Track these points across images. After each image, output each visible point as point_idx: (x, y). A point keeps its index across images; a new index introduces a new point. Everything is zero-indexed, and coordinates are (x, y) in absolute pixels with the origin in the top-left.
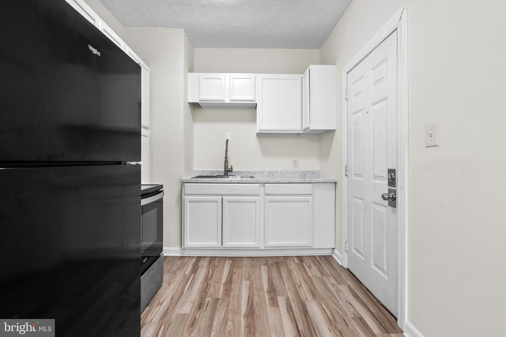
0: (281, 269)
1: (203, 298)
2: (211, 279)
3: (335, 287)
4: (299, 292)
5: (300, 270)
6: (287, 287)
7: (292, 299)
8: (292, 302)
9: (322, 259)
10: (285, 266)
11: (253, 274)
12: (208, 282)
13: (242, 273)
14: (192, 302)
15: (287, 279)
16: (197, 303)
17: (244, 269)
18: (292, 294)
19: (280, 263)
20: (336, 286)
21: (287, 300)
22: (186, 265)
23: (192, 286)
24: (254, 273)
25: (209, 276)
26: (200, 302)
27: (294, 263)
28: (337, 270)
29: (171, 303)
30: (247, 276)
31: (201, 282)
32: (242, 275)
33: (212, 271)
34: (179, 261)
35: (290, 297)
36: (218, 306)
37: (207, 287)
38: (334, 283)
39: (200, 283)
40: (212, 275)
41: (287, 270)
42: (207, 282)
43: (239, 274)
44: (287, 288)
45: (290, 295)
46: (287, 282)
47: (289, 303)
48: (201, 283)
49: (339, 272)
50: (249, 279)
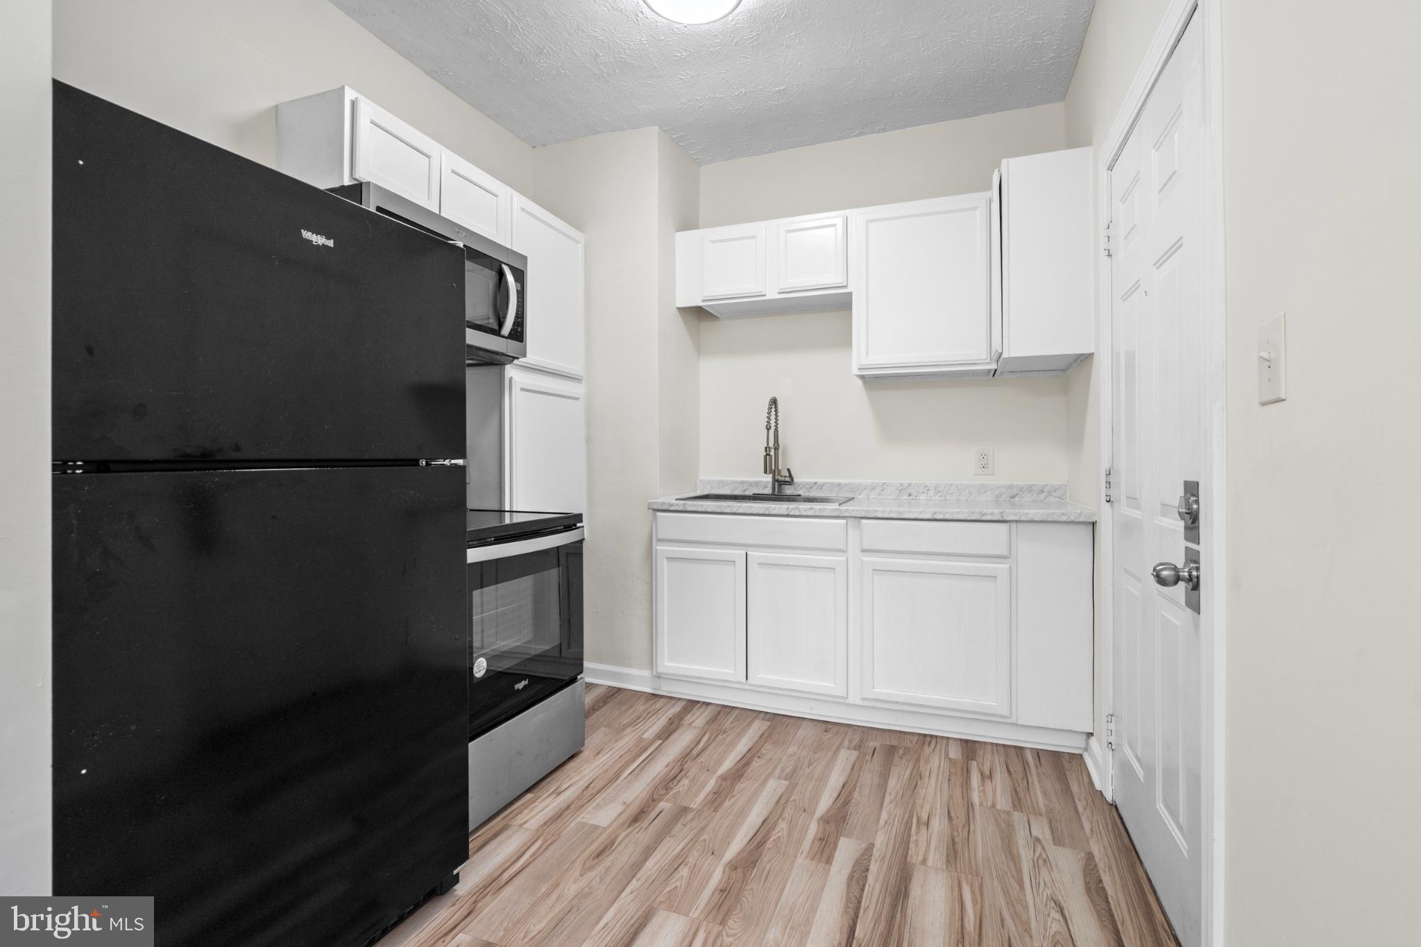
0: (893, 768)
1: (654, 800)
2: (695, 758)
3: (1039, 849)
4: (913, 838)
5: (949, 780)
6: (884, 816)
7: (879, 853)
8: (876, 861)
9: (1042, 760)
10: (911, 763)
11: (808, 768)
12: (685, 766)
13: (781, 759)
14: (625, 803)
15: (896, 797)
16: (634, 809)
17: (791, 750)
18: (888, 839)
19: (901, 751)
20: (1043, 848)
21: (864, 852)
22: (654, 716)
23: (644, 767)
24: (812, 765)
25: (695, 752)
26: (643, 808)
27: (943, 757)
28: (1074, 802)
29: (579, 797)
30: (788, 768)
31: (668, 761)
32: (779, 762)
33: (707, 741)
34: (642, 705)
35: (879, 847)
36: (679, 825)
37: (676, 777)
38: (1040, 837)
39: (666, 764)
40: (701, 752)
41: (911, 774)
42: (681, 765)
43: (771, 759)
44: (882, 822)
45: (880, 840)
46: (892, 806)
47: (865, 859)
48: (669, 764)
49: (1080, 809)
50: (789, 777)
